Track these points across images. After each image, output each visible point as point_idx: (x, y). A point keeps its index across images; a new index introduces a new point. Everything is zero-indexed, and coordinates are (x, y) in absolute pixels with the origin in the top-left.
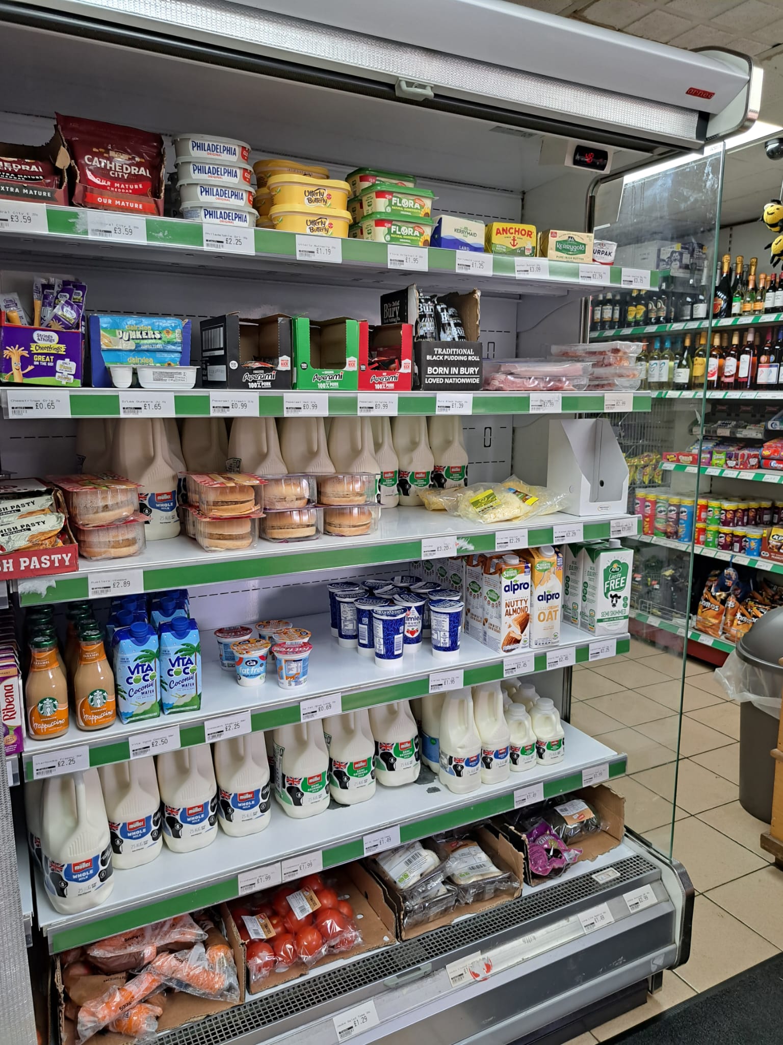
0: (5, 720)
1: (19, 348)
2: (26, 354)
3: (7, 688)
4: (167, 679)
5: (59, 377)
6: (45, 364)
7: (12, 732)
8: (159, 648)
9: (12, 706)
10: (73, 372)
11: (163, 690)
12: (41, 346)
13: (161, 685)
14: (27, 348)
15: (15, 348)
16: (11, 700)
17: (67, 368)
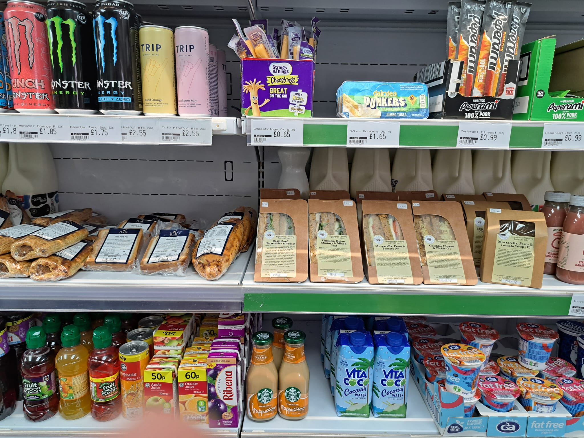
0: (224, 399)
1: (256, 82)
2: (262, 87)
3: (228, 374)
4: (380, 387)
5: (292, 108)
6: (279, 96)
7: (229, 410)
8: (374, 358)
9: (231, 389)
10: (305, 103)
11: (375, 395)
12: (276, 78)
13: (373, 390)
14: (264, 82)
15: (253, 82)
16: (230, 384)
17: (299, 99)
